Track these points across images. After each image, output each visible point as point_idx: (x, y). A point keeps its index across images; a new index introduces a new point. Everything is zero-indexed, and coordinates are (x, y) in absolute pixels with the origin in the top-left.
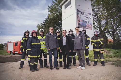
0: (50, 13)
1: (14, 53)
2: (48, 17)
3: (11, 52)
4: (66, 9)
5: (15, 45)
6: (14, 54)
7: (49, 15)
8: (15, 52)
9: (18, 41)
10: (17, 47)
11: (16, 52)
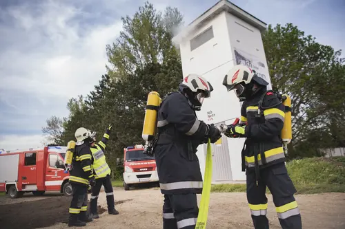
0: (112, 67)
1: (23, 190)
2: (106, 78)
3: (9, 186)
4: (195, 50)
5: (25, 164)
6: (20, 194)
7: (111, 72)
8: (24, 186)
9: (39, 149)
10: (32, 168)
11: (29, 188)
